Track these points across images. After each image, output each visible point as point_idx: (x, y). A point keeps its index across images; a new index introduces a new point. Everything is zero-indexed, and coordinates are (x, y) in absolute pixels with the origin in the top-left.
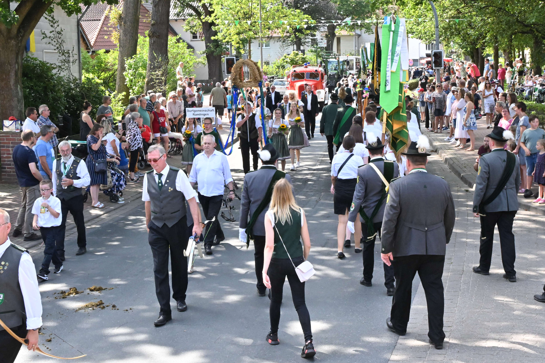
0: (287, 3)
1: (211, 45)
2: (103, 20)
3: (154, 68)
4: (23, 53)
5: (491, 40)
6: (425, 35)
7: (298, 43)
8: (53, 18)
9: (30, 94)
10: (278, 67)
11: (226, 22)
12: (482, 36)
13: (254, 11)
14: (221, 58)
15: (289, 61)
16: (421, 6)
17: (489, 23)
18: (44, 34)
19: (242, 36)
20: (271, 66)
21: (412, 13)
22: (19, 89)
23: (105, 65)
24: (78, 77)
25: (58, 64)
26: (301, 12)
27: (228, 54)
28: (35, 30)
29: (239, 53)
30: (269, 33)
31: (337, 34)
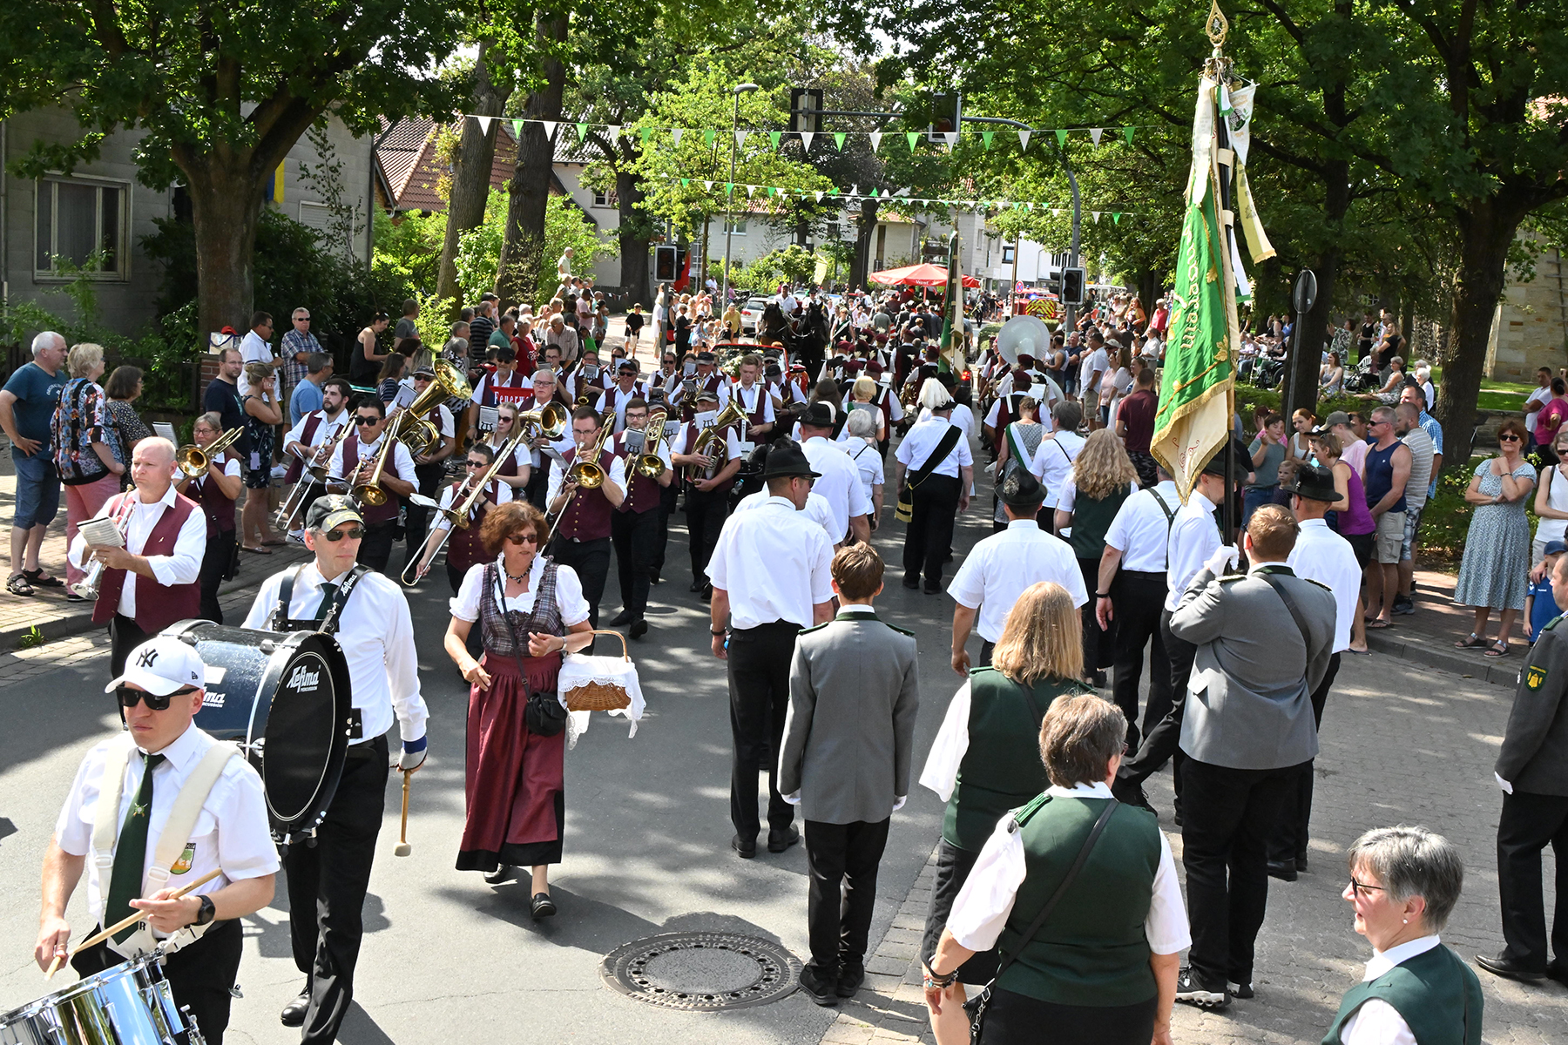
0: (787, 149)
1: (630, 220)
2: (422, 151)
3: (516, 254)
4: (259, 204)
6: (1052, 236)
7: (803, 230)
8: (324, 139)
9: (267, 284)
10: (759, 274)
11: (665, 176)
13: (721, 159)
14: (648, 247)
15: (781, 263)
16: (1050, 179)
18: (303, 168)
19: (692, 207)
20: (744, 271)
21: (1031, 191)
22: (246, 271)
23: (420, 241)
24: (363, 260)
25: (326, 231)
26: (813, 169)
27: (663, 240)
28: (286, 160)
30: (746, 206)
31: (880, 219)
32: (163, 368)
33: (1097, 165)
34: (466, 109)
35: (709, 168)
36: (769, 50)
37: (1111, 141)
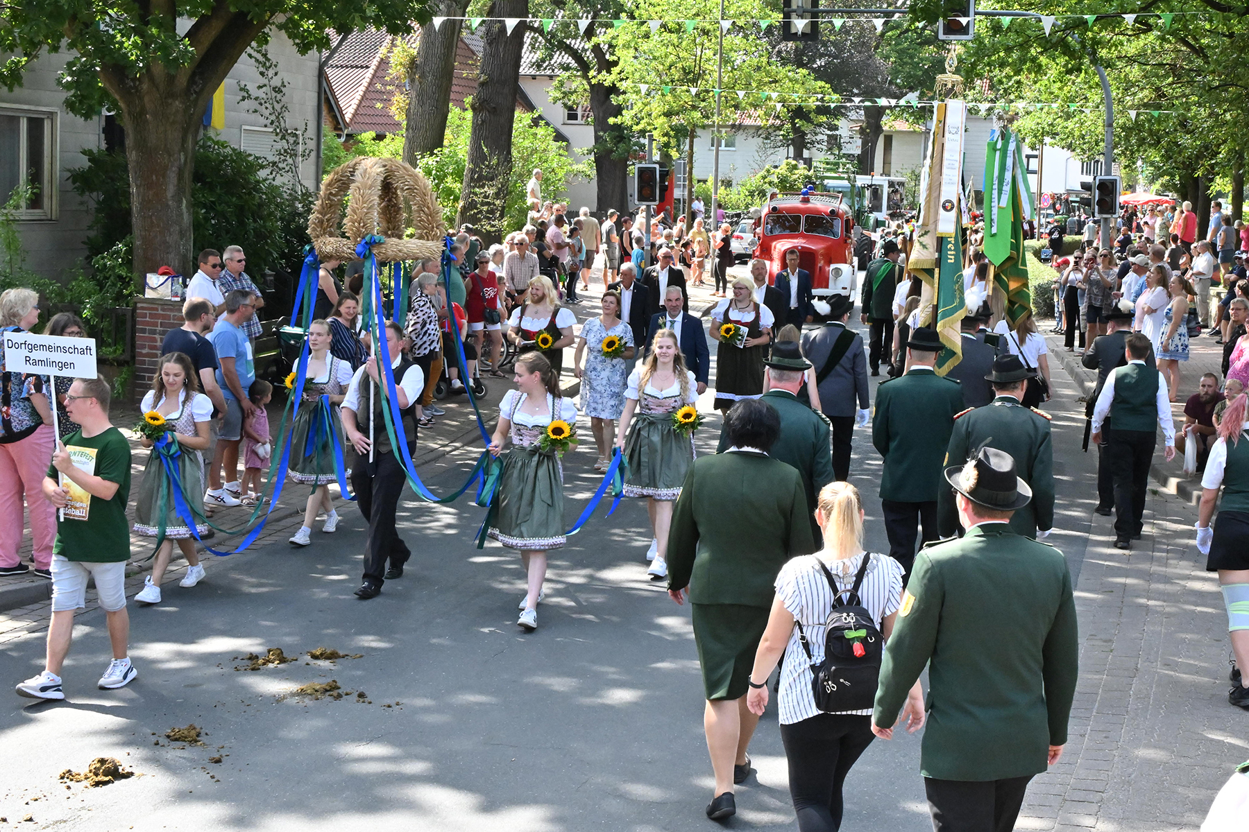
0: (779, 52)
1: (607, 137)
2: (374, 67)
3: (481, 178)
4: (197, 131)
5: (1229, 160)
6: (1082, 142)
7: (799, 143)
8: (265, 55)
9: (207, 219)
10: (752, 194)
11: (644, 88)
12: (1208, 150)
13: (707, 66)
14: (627, 166)
15: (776, 181)
16: (1077, 76)
17: (1227, 122)
18: (244, 89)
19: (675, 120)
20: (734, 190)
21: (1057, 92)
22: (184, 205)
24: (312, 189)
25: (271, 158)
26: (809, 74)
27: (643, 158)
28: (226, 81)
29: (666, 157)
30: (736, 117)
31: (885, 128)
32: (96, 314)
33: (1131, 60)
37: (1145, 32)
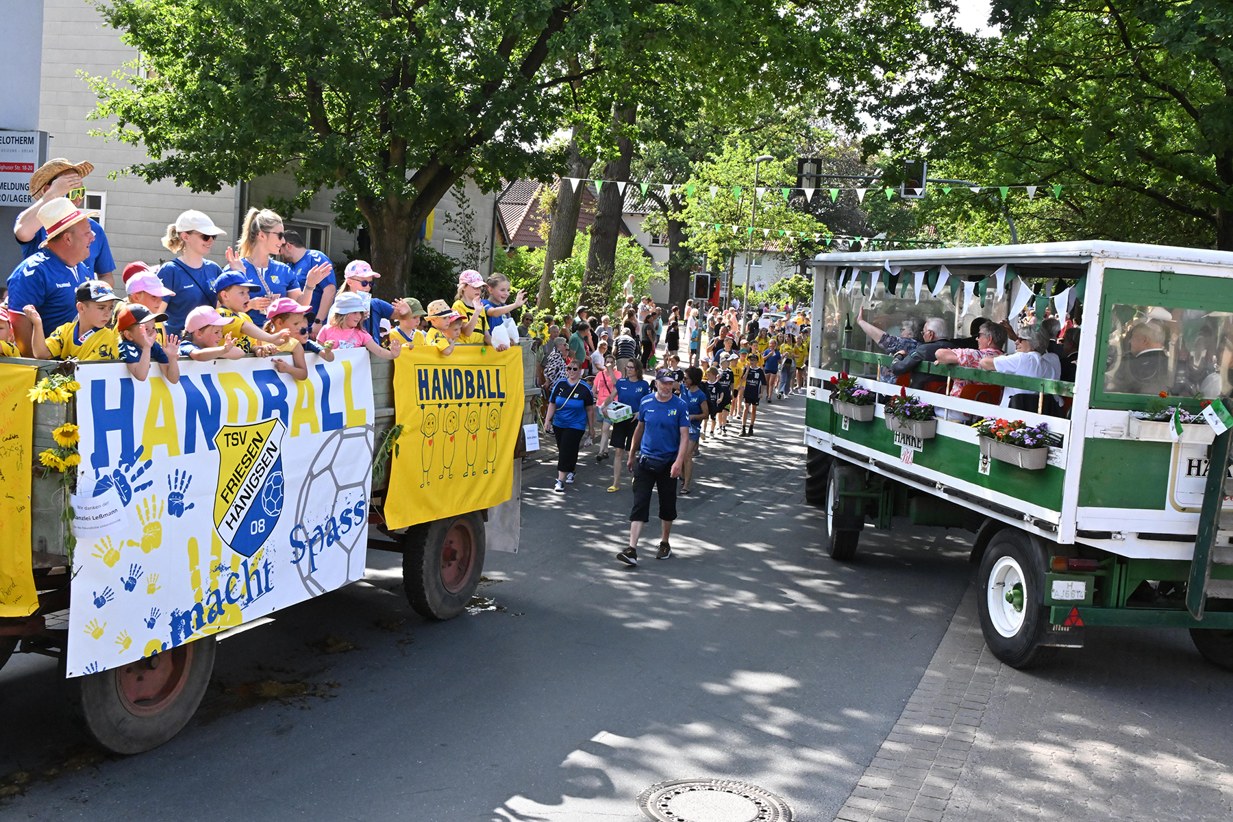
0: (794, 203)
1: (677, 255)
2: (530, 205)
3: (594, 278)
4: (416, 239)
7: (804, 264)
8: (463, 195)
10: (771, 296)
11: (703, 224)
13: (745, 211)
14: (689, 274)
15: (788, 288)
16: (994, 225)
18: (448, 216)
19: (723, 246)
20: (759, 294)
23: (527, 268)
25: (462, 260)
26: (813, 218)
27: (700, 269)
28: (436, 209)
29: (716, 269)
30: (763, 245)
33: (1032, 216)
34: (561, 173)
35: (735, 217)
36: (781, 131)
37: (1043, 197)
